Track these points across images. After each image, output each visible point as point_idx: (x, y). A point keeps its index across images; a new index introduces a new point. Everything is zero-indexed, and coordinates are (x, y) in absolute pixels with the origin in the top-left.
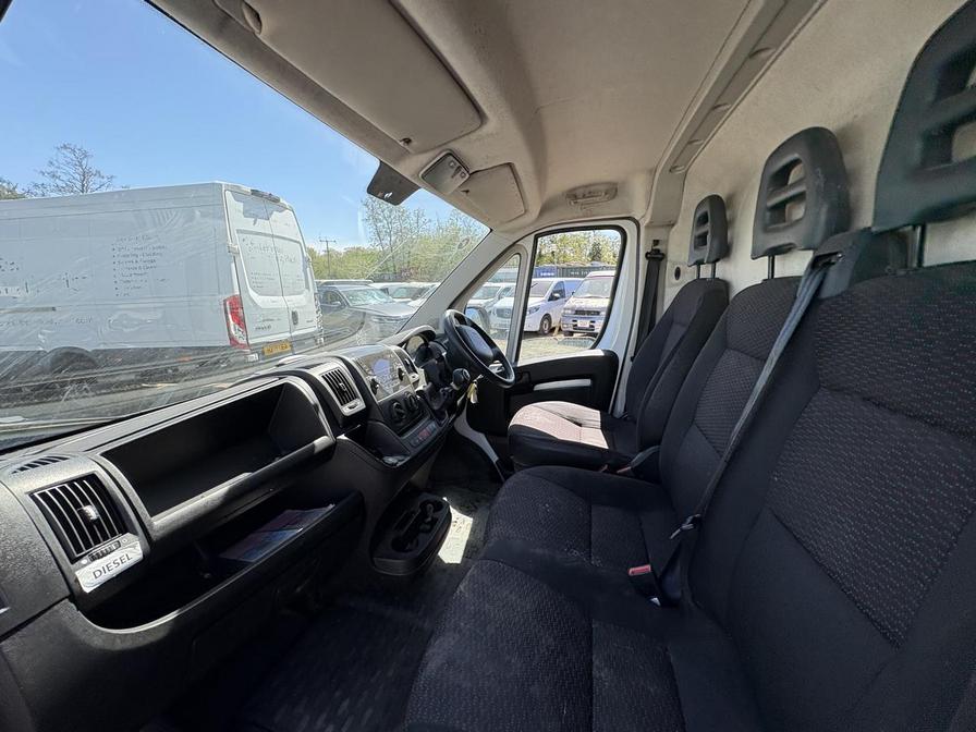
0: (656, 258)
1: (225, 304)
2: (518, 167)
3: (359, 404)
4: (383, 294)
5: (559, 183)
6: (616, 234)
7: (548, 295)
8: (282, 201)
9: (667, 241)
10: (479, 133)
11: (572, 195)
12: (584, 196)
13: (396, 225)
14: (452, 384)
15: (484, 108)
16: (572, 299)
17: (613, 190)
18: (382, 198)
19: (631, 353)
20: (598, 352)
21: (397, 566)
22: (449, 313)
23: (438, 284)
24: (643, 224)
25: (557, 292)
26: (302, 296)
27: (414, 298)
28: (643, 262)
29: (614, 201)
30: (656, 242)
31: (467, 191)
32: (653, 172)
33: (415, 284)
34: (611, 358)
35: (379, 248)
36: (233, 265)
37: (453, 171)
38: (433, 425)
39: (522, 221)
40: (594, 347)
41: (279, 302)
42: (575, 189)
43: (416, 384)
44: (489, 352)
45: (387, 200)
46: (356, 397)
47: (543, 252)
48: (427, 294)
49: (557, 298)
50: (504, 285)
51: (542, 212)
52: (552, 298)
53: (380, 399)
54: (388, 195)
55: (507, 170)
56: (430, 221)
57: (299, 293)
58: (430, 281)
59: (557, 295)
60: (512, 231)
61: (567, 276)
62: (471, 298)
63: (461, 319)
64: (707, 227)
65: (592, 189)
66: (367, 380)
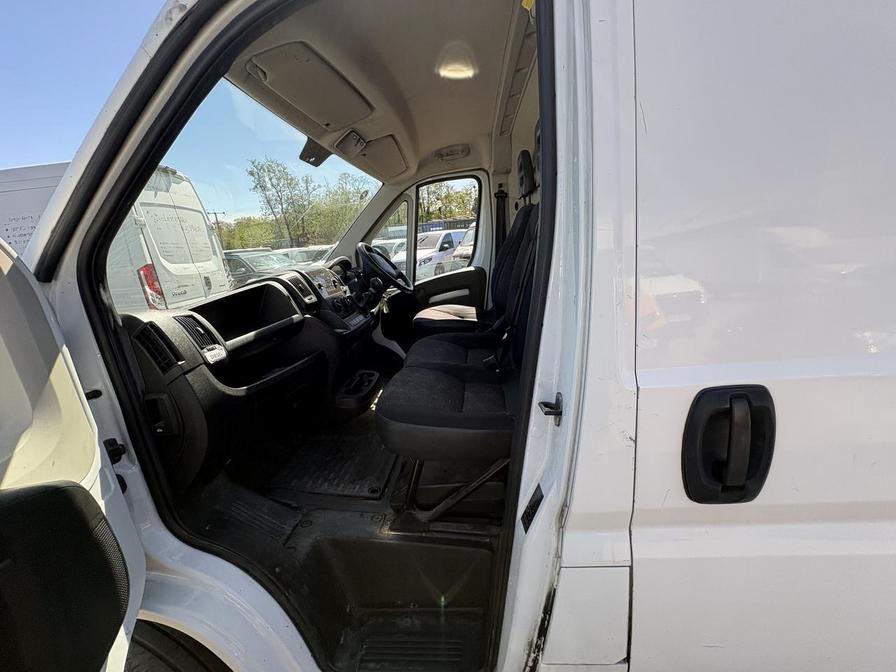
0: (501, 197)
1: (139, 273)
2: (397, 137)
3: (314, 299)
4: (285, 258)
5: (428, 146)
6: (474, 182)
7: (438, 246)
8: (179, 173)
9: (507, 184)
10: (370, 117)
11: (439, 154)
12: (448, 155)
13: (286, 193)
14: (371, 289)
15: (372, 103)
16: (459, 247)
17: (467, 150)
18: (308, 162)
19: (493, 266)
20: (472, 268)
21: (351, 402)
22: (360, 244)
23: (334, 246)
24: (491, 172)
25: (445, 243)
26: (211, 262)
27: (314, 260)
28: (494, 200)
29: (468, 158)
30: (501, 185)
31: (364, 155)
32: (490, 135)
33: (312, 248)
34: (480, 271)
35: (272, 217)
36: (141, 236)
37: (355, 142)
38: (361, 317)
39: (404, 176)
40: (468, 266)
41: (191, 269)
42: (441, 149)
43: (345, 292)
44: (393, 272)
45: (312, 163)
46: (310, 294)
47: (431, 210)
48: (326, 255)
49: (447, 248)
50: (398, 241)
51: (420, 167)
52: (442, 249)
53: (325, 295)
54: (313, 159)
55: (390, 139)
56: (319, 186)
57: (209, 260)
58: (328, 243)
59: (446, 245)
60: (398, 184)
61: (454, 228)
62: (373, 238)
63: (369, 249)
64: (523, 173)
65: (452, 149)
66: (316, 283)
